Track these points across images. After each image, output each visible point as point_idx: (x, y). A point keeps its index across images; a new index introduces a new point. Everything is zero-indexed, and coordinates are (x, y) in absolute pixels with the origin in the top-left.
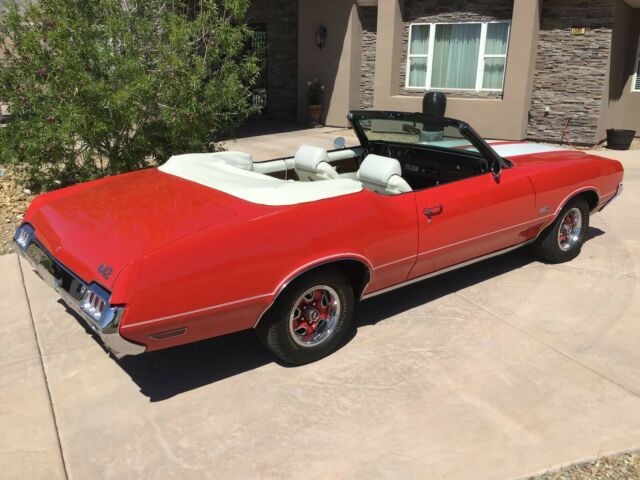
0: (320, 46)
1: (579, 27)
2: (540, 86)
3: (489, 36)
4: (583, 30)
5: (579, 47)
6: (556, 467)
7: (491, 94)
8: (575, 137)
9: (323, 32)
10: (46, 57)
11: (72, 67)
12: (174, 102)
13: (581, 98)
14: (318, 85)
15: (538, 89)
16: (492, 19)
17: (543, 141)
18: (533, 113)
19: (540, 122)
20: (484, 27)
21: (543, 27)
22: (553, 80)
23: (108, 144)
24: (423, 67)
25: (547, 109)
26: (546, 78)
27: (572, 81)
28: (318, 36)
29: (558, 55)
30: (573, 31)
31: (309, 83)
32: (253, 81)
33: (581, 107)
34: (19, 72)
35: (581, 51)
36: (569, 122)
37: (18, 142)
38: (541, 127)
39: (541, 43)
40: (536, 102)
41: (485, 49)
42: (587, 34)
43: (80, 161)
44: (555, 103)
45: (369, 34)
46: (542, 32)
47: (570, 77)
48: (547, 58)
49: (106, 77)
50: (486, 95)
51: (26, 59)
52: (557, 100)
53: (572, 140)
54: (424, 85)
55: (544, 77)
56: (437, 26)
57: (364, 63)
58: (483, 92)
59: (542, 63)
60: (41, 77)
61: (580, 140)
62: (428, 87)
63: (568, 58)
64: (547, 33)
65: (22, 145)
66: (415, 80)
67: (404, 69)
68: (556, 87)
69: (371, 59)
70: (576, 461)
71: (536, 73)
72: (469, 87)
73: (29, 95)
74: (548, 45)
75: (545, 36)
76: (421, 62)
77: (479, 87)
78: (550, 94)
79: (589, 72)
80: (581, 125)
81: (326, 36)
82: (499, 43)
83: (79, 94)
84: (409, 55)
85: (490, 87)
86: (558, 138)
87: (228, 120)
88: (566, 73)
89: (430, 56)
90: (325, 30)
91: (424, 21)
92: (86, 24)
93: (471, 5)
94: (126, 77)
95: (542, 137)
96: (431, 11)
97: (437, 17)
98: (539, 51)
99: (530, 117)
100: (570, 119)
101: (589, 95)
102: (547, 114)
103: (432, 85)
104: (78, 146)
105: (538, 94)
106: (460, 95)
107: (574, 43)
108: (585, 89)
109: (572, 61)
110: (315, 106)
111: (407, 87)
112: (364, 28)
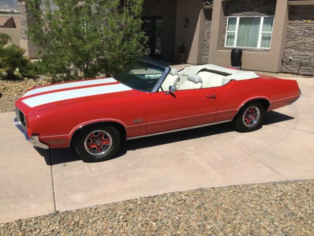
0: (186, 27)
1: (307, 19)
2: (288, 47)
3: (264, 23)
4: (309, 21)
5: (307, 28)
6: (224, 185)
7: (264, 50)
8: (304, 72)
9: (187, 20)
10: (60, 31)
11: (69, 35)
12: (110, 50)
13: (307, 53)
14: (184, 44)
15: (287, 48)
16: (266, 15)
17: (289, 73)
18: (284, 60)
19: (287, 64)
20: (262, 19)
21: (290, 19)
22: (294, 44)
23: (84, 67)
24: (233, 37)
25: (291, 58)
26: (291, 43)
27: (303, 45)
28: (185, 22)
29: (297, 32)
30: (304, 21)
31: (180, 44)
32: (145, 42)
33: (307, 57)
34: (50, 36)
35: (308, 31)
36: (301, 64)
37: (48, 64)
38: (288, 66)
39: (289, 26)
40: (286, 54)
41: (262, 29)
42: (311, 22)
43: (72, 73)
44: (295, 55)
45: (209, 21)
46: (290, 22)
47: (302, 43)
48: (292, 34)
49: (83, 39)
50: (262, 50)
51: (53, 31)
52: (296, 53)
53: (302, 73)
54: (233, 45)
55: (290, 42)
56: (240, 18)
57: (206, 35)
58: (261, 49)
59: (289, 36)
60: (58, 39)
61: (306, 73)
62: (235, 46)
63: (301, 34)
64: (292, 22)
65: (49, 65)
66: (229, 43)
67: (224, 38)
68: (295, 48)
69: (209, 33)
70: (232, 184)
71: (286, 40)
72: (254, 47)
73: (53, 45)
74: (292, 27)
75: (291, 23)
76: (233, 35)
77: (259, 47)
78: (293, 51)
79: (311, 41)
80: (307, 66)
81: (188, 22)
82: (270, 26)
83: (72, 46)
84: (227, 31)
85: (264, 47)
86: (297, 72)
87: (134, 58)
88: (301, 41)
89: (236, 32)
90: (188, 19)
91: (234, 16)
92: (76, 18)
93: (256, 8)
94: (91, 39)
95: (288, 71)
96: (238, 11)
97: (240, 14)
98: (288, 30)
99: (283, 61)
100: (301, 63)
101: (311, 52)
102: (291, 60)
103: (237, 46)
104: (72, 67)
105: (287, 50)
106: (250, 50)
107: (305, 26)
108: (309, 49)
109: (304, 35)
110: (182, 54)
111: (225, 46)
112: (206, 19)
